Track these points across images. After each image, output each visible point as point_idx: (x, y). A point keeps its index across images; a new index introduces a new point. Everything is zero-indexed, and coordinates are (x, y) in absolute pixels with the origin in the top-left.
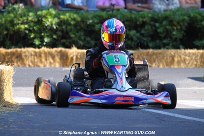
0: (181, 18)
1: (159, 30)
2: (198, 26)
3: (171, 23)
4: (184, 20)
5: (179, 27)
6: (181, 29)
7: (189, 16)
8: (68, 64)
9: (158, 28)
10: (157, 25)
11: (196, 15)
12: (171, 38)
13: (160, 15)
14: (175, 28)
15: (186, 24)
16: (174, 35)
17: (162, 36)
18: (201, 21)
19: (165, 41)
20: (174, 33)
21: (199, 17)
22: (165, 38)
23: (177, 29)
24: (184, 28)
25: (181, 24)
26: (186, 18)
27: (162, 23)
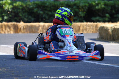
0: (84, 4)
2: (94, 9)
3: (78, 7)
4: (85, 6)
5: (83, 10)
7: (89, 3)
12: (78, 16)
13: (72, 3)
14: (81, 10)
15: (87, 8)
16: (80, 14)
18: (96, 6)
20: (80, 13)
21: (94, 4)
24: (86, 10)
25: (84, 8)
26: (87, 4)
27: (73, 7)
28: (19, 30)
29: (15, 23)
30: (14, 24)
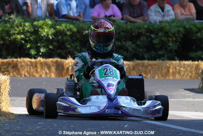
0: (177, 29)
1: (154, 42)
2: (194, 38)
3: (167, 34)
4: (179, 31)
5: (174, 39)
6: (176, 41)
7: (185, 28)
8: (64, 74)
9: (154, 39)
10: (153, 36)
11: (192, 26)
12: (166, 49)
13: (155, 26)
14: (171, 40)
15: (181, 36)
16: (169, 46)
17: (158, 47)
18: (197, 33)
19: (160, 53)
20: (170, 44)
21: (194, 29)
22: (160, 49)
23: (172, 40)
24: (179, 39)
25: (177, 35)
26: (181, 29)
27: (157, 34)
28: (65, 71)
29: (59, 60)
30: (57, 61)
